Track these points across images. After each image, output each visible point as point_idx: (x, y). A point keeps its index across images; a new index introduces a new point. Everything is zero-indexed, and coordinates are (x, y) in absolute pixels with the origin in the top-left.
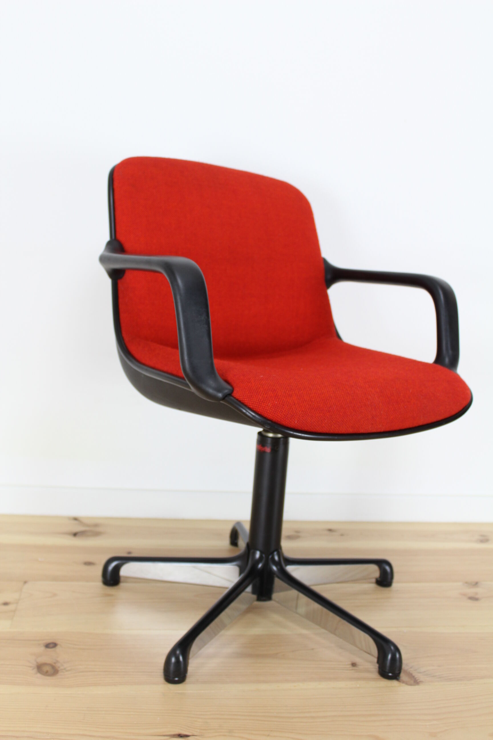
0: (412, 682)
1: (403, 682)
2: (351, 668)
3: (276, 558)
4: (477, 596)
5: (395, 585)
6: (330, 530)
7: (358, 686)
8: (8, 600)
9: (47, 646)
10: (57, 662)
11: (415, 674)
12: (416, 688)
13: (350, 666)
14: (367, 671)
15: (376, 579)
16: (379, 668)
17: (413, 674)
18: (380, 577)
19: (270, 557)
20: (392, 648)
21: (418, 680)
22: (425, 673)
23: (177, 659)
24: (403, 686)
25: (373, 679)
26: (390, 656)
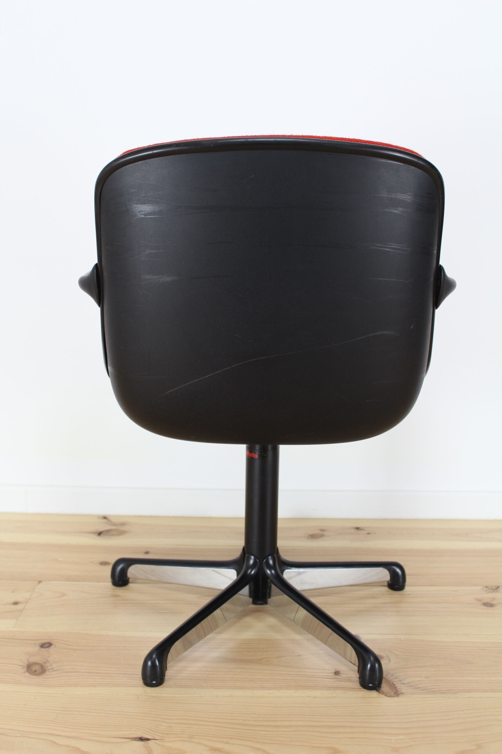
0: (392, 693)
1: (383, 693)
2: (332, 677)
4: (493, 602)
5: (407, 588)
6: (358, 528)
7: (334, 695)
8: (18, 599)
9: (43, 646)
10: (48, 661)
11: (398, 686)
12: (396, 699)
13: (333, 674)
14: (349, 680)
15: (388, 582)
16: (359, 678)
17: (396, 685)
18: (390, 580)
19: (265, 561)
20: (372, 658)
21: (399, 691)
22: (408, 684)
23: (153, 663)
24: (381, 697)
25: (353, 689)
26: (369, 666)
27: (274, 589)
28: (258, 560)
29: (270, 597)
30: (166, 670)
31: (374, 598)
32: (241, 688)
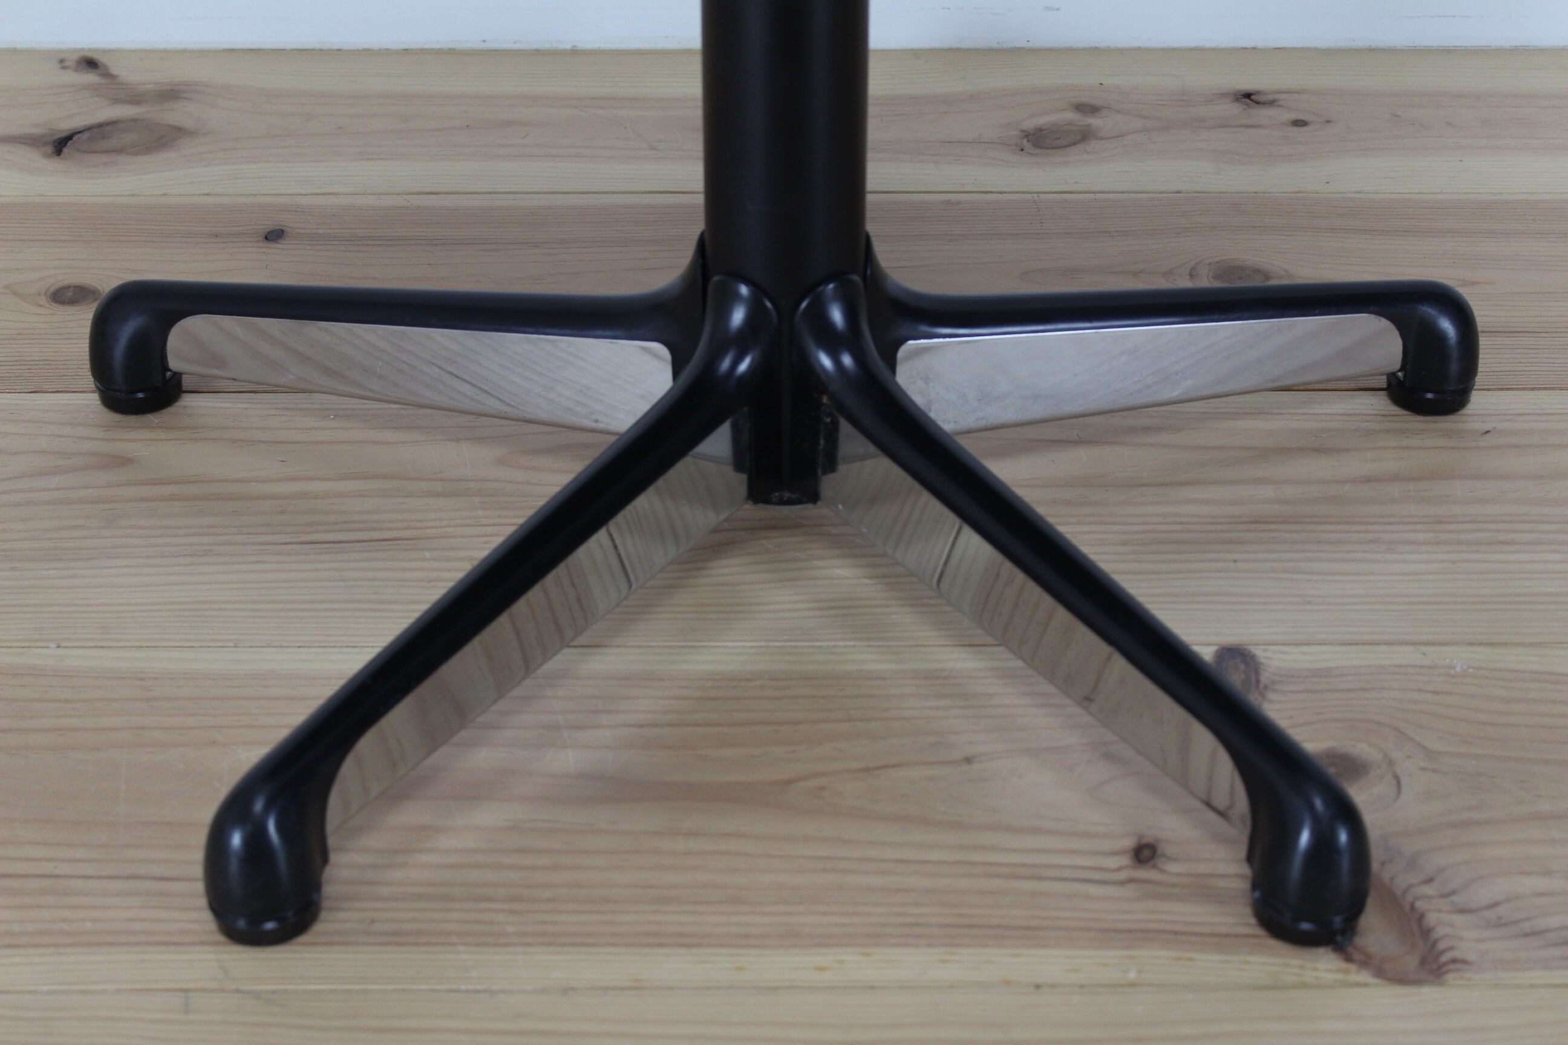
0: (1412, 962)
1: (1366, 962)
2: (1124, 875)
3: (837, 316)
5: (1479, 401)
6: (1247, 97)
7: (1132, 975)
11: (1439, 918)
12: (1427, 994)
13: (1125, 860)
14: (1202, 890)
15: (1392, 376)
16: (1254, 887)
17: (1431, 919)
18: (1401, 369)
19: (804, 304)
20: (1318, 803)
21: (1443, 952)
22: (1490, 914)
23: (256, 841)
24: (1358, 985)
25: (1220, 941)
26: (1305, 837)
27: (851, 441)
28: (769, 304)
29: (831, 465)
30: (325, 860)
31: (1320, 451)
32: (685, 941)
